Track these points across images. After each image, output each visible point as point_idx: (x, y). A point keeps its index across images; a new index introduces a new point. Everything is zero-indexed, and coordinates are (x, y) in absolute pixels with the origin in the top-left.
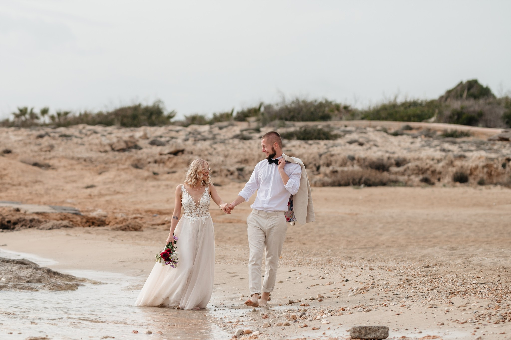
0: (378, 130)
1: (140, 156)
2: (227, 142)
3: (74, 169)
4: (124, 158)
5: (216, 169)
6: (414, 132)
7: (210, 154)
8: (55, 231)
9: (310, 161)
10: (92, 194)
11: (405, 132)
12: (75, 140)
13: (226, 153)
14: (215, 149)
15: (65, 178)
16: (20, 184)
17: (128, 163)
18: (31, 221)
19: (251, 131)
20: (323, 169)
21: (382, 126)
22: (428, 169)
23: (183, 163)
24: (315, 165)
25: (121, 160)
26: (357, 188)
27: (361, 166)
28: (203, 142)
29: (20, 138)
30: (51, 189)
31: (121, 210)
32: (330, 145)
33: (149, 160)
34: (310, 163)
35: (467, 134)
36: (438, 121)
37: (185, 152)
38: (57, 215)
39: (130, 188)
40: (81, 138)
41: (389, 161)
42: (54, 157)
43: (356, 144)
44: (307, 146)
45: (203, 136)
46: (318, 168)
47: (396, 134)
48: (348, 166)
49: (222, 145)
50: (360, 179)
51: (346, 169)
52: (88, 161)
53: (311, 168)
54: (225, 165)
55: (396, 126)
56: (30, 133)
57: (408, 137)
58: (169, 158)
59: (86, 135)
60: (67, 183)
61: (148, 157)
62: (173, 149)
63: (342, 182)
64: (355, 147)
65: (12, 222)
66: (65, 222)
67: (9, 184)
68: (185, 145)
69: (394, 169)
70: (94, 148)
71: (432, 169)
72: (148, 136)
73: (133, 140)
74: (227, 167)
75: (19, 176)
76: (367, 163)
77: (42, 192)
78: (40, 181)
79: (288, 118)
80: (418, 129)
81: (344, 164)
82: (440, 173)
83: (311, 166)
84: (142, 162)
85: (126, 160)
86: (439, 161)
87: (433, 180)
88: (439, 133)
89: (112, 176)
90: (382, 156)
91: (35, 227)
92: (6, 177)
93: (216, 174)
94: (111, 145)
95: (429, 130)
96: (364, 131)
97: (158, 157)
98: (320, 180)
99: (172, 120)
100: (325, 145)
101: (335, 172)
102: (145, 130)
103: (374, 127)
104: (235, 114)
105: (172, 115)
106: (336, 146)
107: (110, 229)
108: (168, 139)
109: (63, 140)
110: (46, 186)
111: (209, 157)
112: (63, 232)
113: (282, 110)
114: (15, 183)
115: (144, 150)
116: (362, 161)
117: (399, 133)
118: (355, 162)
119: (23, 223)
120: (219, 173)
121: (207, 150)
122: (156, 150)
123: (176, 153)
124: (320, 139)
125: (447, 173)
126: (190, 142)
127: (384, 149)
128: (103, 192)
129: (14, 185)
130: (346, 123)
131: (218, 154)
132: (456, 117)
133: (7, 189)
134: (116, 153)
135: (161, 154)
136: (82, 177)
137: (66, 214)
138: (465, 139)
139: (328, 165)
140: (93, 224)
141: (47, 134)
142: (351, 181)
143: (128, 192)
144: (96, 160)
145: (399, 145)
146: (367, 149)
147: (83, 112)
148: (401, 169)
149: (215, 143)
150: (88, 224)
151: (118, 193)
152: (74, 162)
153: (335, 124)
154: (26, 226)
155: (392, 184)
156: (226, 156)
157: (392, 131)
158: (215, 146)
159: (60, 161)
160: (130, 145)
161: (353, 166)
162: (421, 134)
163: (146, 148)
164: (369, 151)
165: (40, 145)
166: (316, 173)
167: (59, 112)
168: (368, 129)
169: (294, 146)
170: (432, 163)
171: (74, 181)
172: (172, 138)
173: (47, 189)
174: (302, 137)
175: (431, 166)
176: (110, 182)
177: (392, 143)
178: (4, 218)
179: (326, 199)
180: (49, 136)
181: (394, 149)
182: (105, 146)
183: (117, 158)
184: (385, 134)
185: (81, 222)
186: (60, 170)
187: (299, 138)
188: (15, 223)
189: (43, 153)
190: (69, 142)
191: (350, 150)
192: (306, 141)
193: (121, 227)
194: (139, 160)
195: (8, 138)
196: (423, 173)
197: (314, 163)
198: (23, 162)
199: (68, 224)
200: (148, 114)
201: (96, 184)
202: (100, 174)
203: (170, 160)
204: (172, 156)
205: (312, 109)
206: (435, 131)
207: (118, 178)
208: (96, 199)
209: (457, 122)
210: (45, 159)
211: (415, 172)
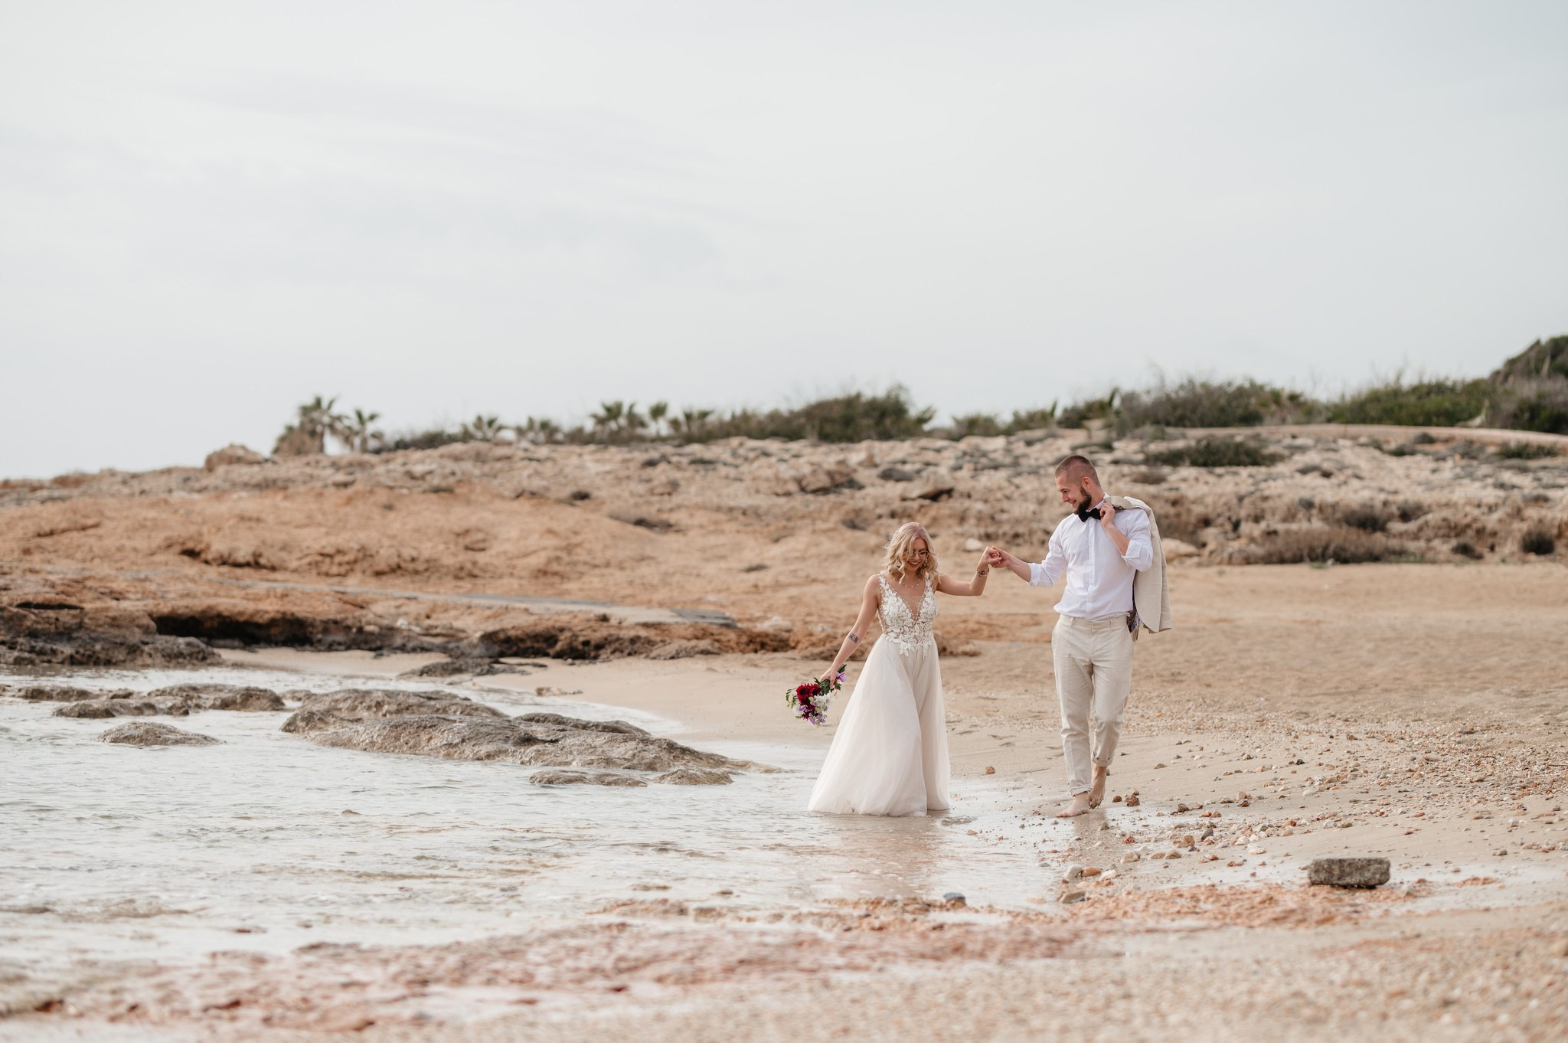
0: (1362, 445)
1: (861, 504)
2: (1042, 471)
3: (722, 532)
4: (826, 508)
5: (1021, 529)
6: (1439, 448)
7: (1008, 498)
8: (683, 663)
9: (1219, 510)
10: (761, 584)
11: (1420, 447)
12: (723, 470)
13: (1042, 495)
14: (1017, 487)
15: (703, 550)
16: (608, 565)
17: (836, 517)
18: (633, 641)
19: (1094, 449)
20: (1246, 528)
21: (1370, 436)
22: (1468, 526)
23: (950, 516)
24: (1229, 519)
25: (820, 511)
26: (1320, 568)
27: (1325, 520)
28: (992, 472)
29: (607, 467)
30: (674, 574)
31: (820, 616)
32: (1260, 477)
33: (879, 511)
34: (1219, 515)
35: (1550, 452)
36: (1490, 424)
37: (956, 495)
38: (686, 629)
39: (840, 571)
40: (737, 467)
41: (1387, 510)
42: (679, 507)
43: (1316, 474)
44: (1211, 479)
45: (992, 460)
46: (1236, 526)
47: (1399, 453)
48: (1300, 521)
49: (1032, 478)
50: (1326, 548)
51: (1294, 527)
52: (751, 514)
53: (1222, 525)
54: (1040, 521)
55: (1399, 435)
56: (628, 456)
57: (1426, 458)
58: (922, 506)
59: (746, 459)
60: (707, 560)
61: (877, 506)
62: (928, 488)
63: (1288, 555)
64: (1313, 480)
65: (593, 643)
66: (704, 644)
67: (585, 563)
68: (955, 479)
69: (1397, 526)
70: (764, 486)
71: (1475, 526)
72: (877, 460)
73: (844, 470)
74: (1042, 526)
75: (606, 547)
76: (1338, 515)
77: (655, 581)
78: (651, 558)
79: (1172, 419)
80: (1447, 441)
81: (1290, 516)
82: (1494, 534)
83: (1220, 520)
84: (865, 515)
85: (830, 512)
86: (1491, 509)
87: (1480, 548)
88: (1492, 450)
89: (801, 546)
90: (1372, 499)
91: (641, 653)
92: (579, 550)
93: (1020, 541)
94: (799, 481)
95: (1470, 442)
96: (1333, 446)
97: (897, 505)
98: (1240, 551)
99: (927, 427)
100: (1251, 476)
101: (1271, 534)
102: (869, 449)
103: (1354, 438)
104: (1058, 413)
105: (927, 416)
106: (1274, 480)
107: (798, 657)
108: (918, 466)
109: (697, 471)
110: (663, 568)
111: (1006, 505)
112: (699, 664)
113: (1158, 404)
114: (597, 562)
115: (869, 490)
116: (1330, 510)
117: (1407, 450)
118: (1315, 512)
119: (617, 645)
120: (1027, 537)
121: (1000, 488)
122: (894, 489)
123: (935, 496)
124: (1239, 464)
125: (1509, 533)
126: (965, 473)
127: (1374, 484)
128: (782, 579)
129: (596, 566)
130: (1295, 429)
131: (1024, 497)
132: (1527, 415)
133: (582, 574)
134: (810, 497)
135: (904, 499)
136: (738, 548)
137: (705, 625)
138: (1547, 462)
139: (1257, 519)
140: (763, 646)
141: (664, 458)
142: (1305, 553)
143: (835, 580)
144: (767, 513)
145: (1408, 476)
146: (1339, 485)
147: (738, 412)
148: (1412, 526)
149: (1019, 474)
150: (752, 646)
151: (814, 581)
152: (721, 516)
153: (1273, 433)
154: (622, 652)
155: (1392, 557)
156: (1041, 502)
157: (1393, 446)
158: (1017, 481)
159: (691, 515)
160: (839, 479)
161: (1309, 520)
162: (1454, 450)
163: (873, 485)
164: (1344, 488)
165: (649, 481)
166: (1231, 535)
167: (688, 411)
168: (1341, 442)
169: (1184, 480)
170: (1476, 512)
171: (723, 557)
172: (928, 464)
173: (666, 574)
174: (1201, 460)
175: (1475, 520)
176: (797, 558)
177: (1391, 471)
178: (575, 636)
179: (1253, 591)
180: (669, 462)
181: (1396, 484)
182: (785, 482)
183: (812, 507)
184: (1377, 453)
185: (738, 644)
186: (692, 534)
187: (1194, 463)
188: (599, 647)
189: (655, 499)
190: (711, 474)
191: (1304, 487)
192: (1211, 468)
193: (822, 653)
194: (858, 512)
195: (581, 467)
196: (1457, 535)
197: (1227, 514)
198: (615, 517)
199: (710, 648)
200: (876, 414)
201: (767, 563)
202: (776, 541)
203: (923, 510)
204: (927, 502)
205: (1223, 401)
206: (1483, 446)
207: (814, 551)
208: (769, 593)
209: (1530, 426)
210: (660, 511)
211: (1441, 532)
